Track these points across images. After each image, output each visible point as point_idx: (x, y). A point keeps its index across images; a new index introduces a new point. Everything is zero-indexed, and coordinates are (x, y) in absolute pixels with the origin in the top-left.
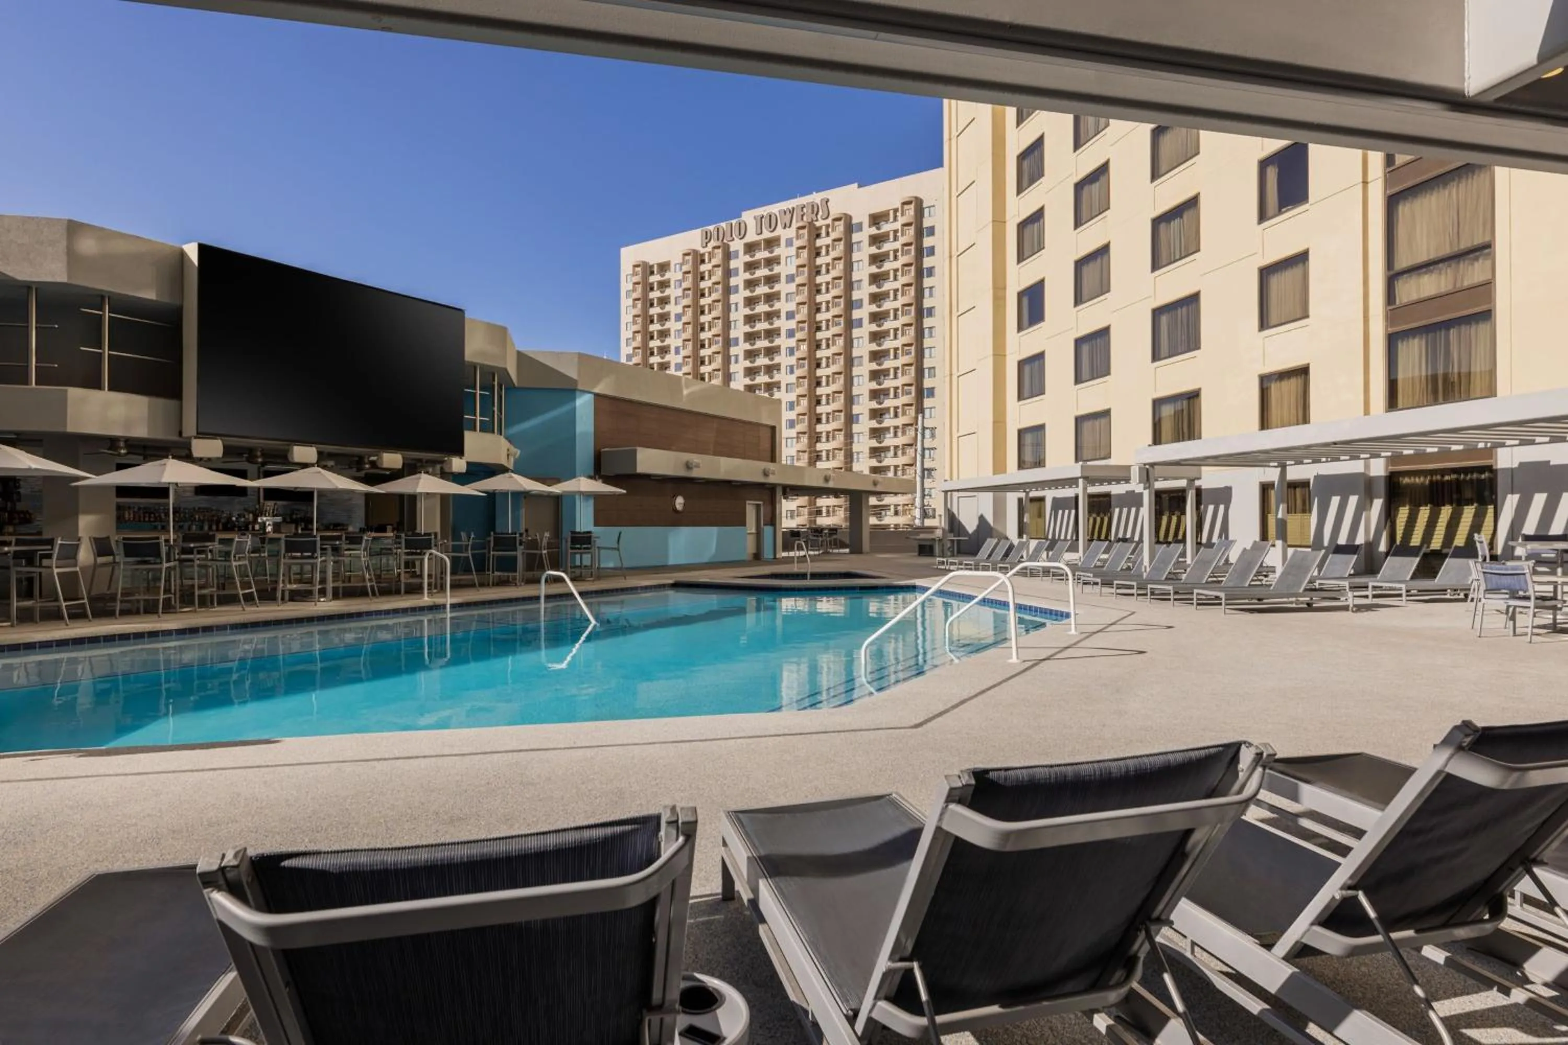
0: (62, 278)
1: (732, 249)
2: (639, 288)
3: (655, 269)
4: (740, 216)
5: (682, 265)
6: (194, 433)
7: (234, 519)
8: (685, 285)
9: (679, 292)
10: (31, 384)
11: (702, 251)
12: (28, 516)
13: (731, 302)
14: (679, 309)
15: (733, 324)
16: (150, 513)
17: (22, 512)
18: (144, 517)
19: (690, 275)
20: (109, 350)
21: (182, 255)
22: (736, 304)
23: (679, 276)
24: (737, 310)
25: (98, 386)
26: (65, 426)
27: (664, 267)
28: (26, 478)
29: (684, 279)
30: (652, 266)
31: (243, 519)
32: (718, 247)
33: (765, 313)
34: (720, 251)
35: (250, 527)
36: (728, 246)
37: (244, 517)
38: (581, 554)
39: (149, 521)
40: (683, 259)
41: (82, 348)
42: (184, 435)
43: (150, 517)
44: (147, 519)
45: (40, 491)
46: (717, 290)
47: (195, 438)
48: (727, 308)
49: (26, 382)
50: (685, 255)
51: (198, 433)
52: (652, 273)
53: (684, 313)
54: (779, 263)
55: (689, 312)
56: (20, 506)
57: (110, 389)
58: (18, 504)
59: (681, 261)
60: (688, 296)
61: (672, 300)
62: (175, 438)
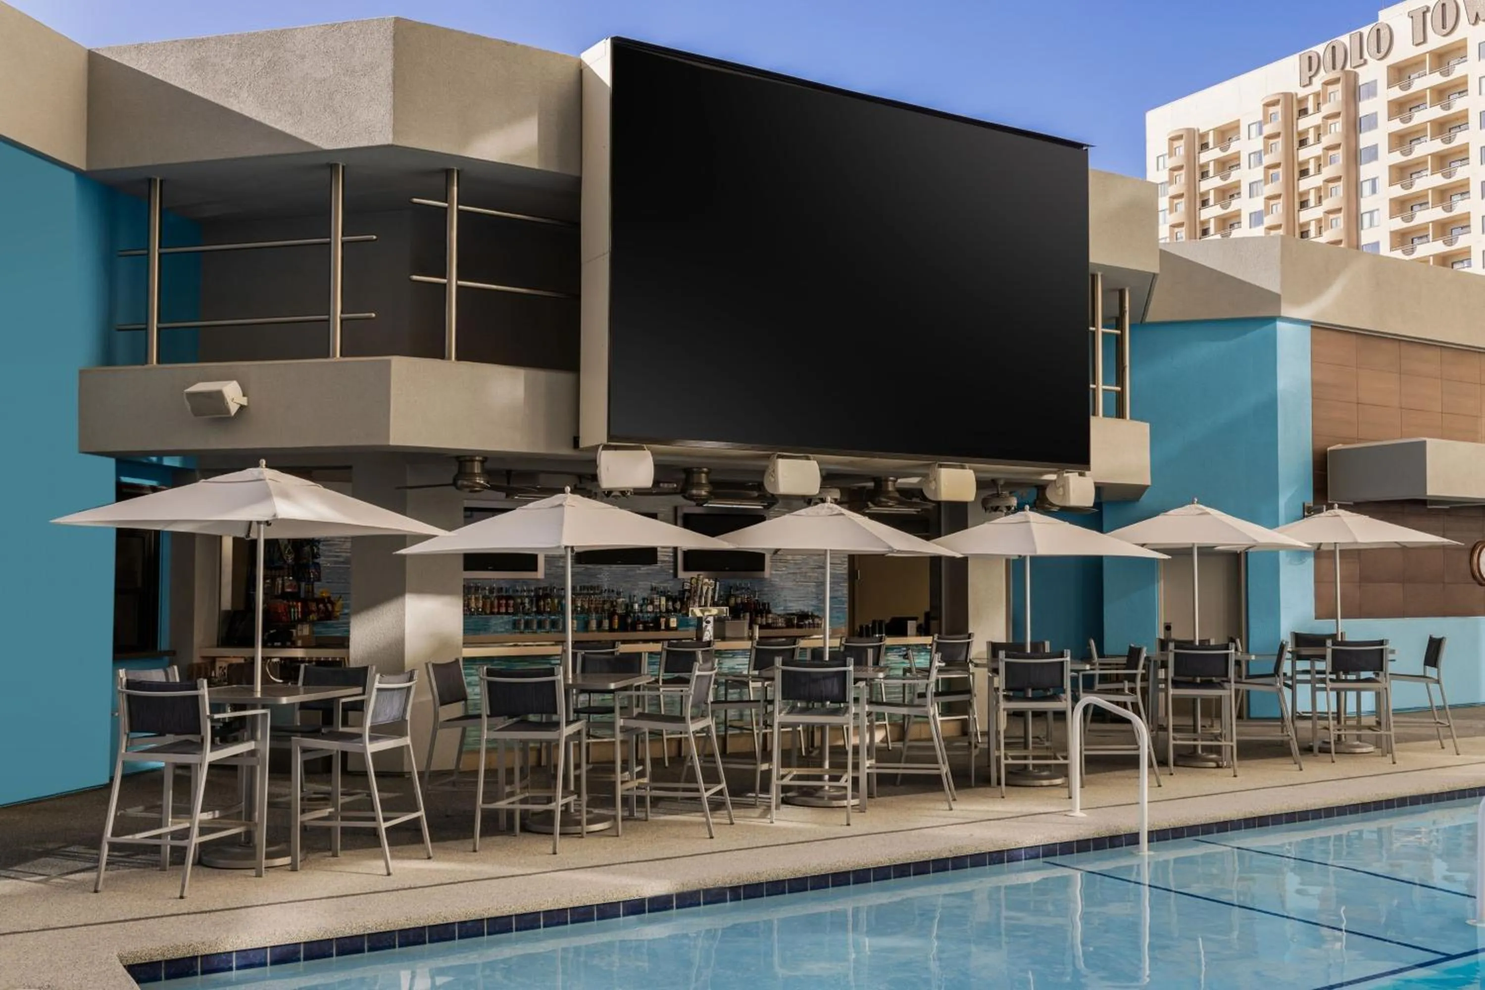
0: (383, 137)
1: (1361, 81)
2: (1182, 176)
3: (1211, 140)
4: (1375, 18)
5: (1261, 124)
6: (604, 440)
7: (636, 606)
8: (1268, 160)
9: (1258, 173)
10: (334, 356)
11: (1302, 92)
12: (330, 607)
13: (1362, 178)
14: (1258, 204)
15: (1366, 219)
16: (508, 598)
17: (321, 600)
18: (499, 606)
19: (1279, 141)
20: (459, 278)
21: (581, 73)
22: (1374, 181)
23: (1258, 144)
24: (1374, 191)
25: (439, 353)
26: (388, 437)
27: (1226, 134)
28: (327, 541)
29: (1267, 149)
30: (1203, 136)
31: (650, 608)
32: (1336, 81)
33: (1434, 189)
34: (1339, 87)
35: (663, 620)
36: (1356, 75)
37: (652, 603)
38: (1359, 691)
39: (507, 613)
40: (1265, 113)
41: (415, 277)
42: (583, 444)
43: (507, 606)
44: (503, 610)
45: (347, 561)
46: (1332, 161)
47: (606, 447)
48: (1354, 190)
49: (325, 352)
50: (1268, 105)
51: (610, 437)
52: (1204, 146)
53: (1268, 210)
54: (1463, 92)
55: (1279, 207)
56: (321, 590)
57: (459, 358)
58: (317, 584)
59: (1260, 117)
60: (1274, 179)
61: (1245, 189)
62: (566, 451)
